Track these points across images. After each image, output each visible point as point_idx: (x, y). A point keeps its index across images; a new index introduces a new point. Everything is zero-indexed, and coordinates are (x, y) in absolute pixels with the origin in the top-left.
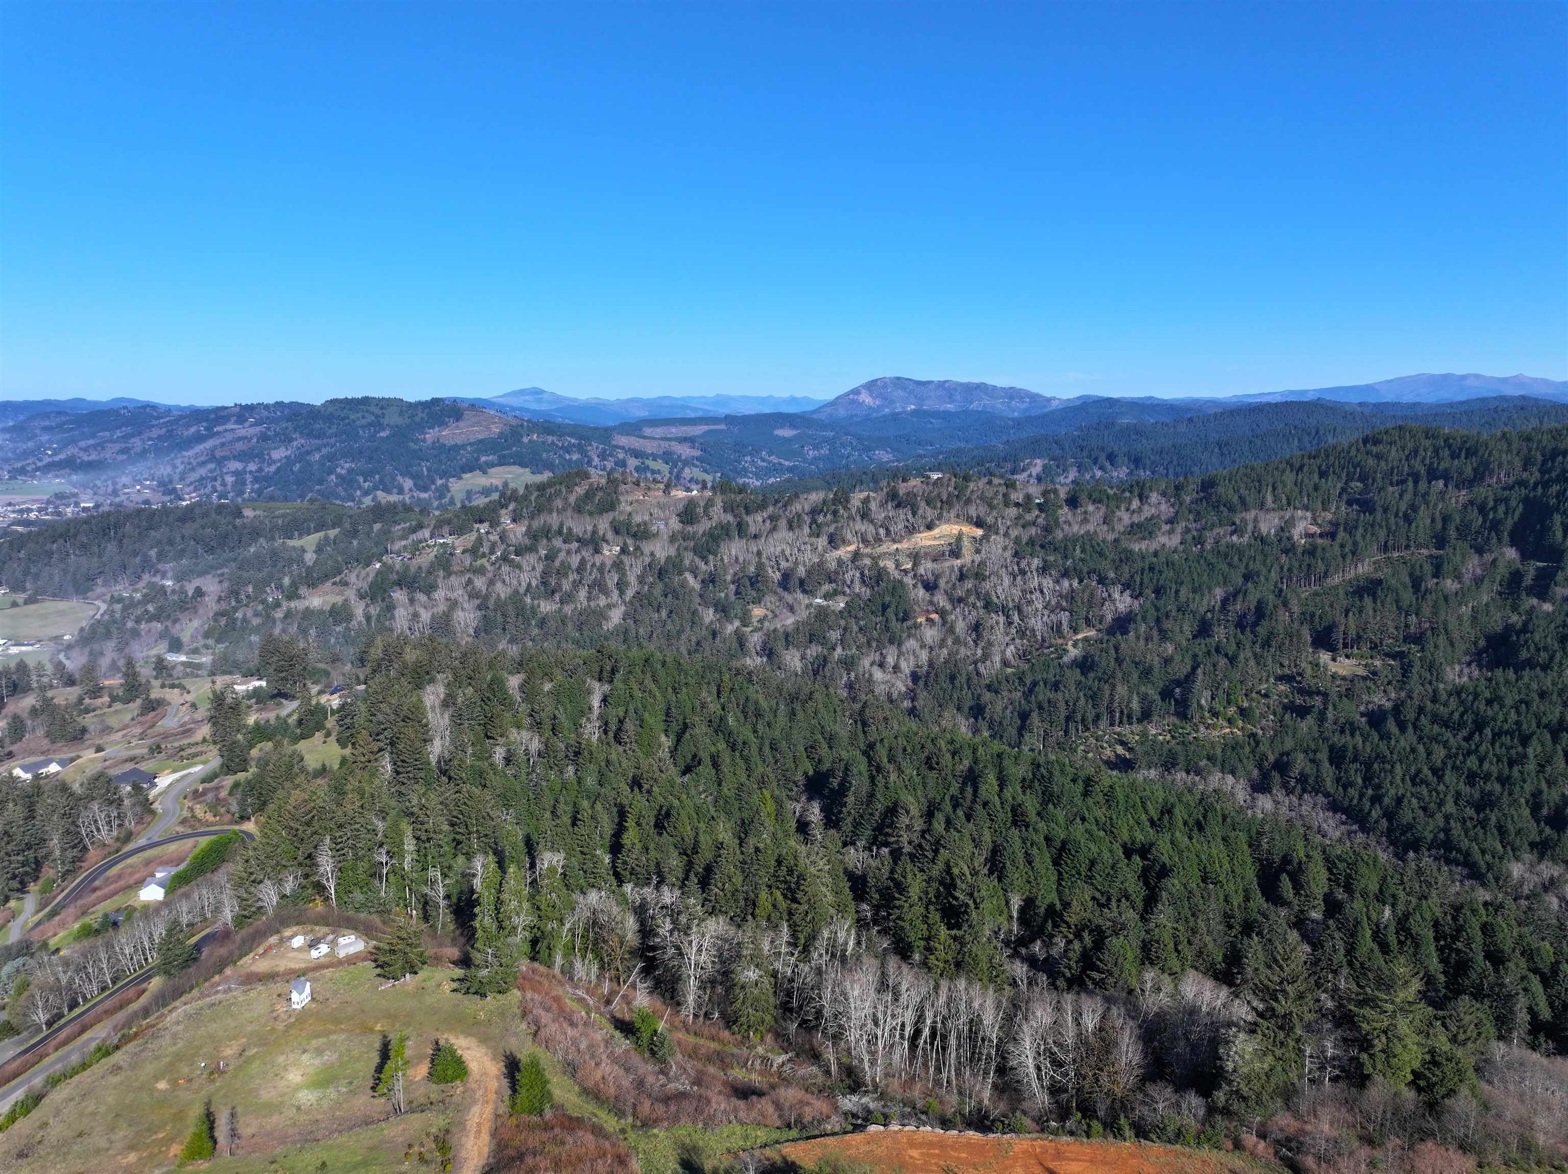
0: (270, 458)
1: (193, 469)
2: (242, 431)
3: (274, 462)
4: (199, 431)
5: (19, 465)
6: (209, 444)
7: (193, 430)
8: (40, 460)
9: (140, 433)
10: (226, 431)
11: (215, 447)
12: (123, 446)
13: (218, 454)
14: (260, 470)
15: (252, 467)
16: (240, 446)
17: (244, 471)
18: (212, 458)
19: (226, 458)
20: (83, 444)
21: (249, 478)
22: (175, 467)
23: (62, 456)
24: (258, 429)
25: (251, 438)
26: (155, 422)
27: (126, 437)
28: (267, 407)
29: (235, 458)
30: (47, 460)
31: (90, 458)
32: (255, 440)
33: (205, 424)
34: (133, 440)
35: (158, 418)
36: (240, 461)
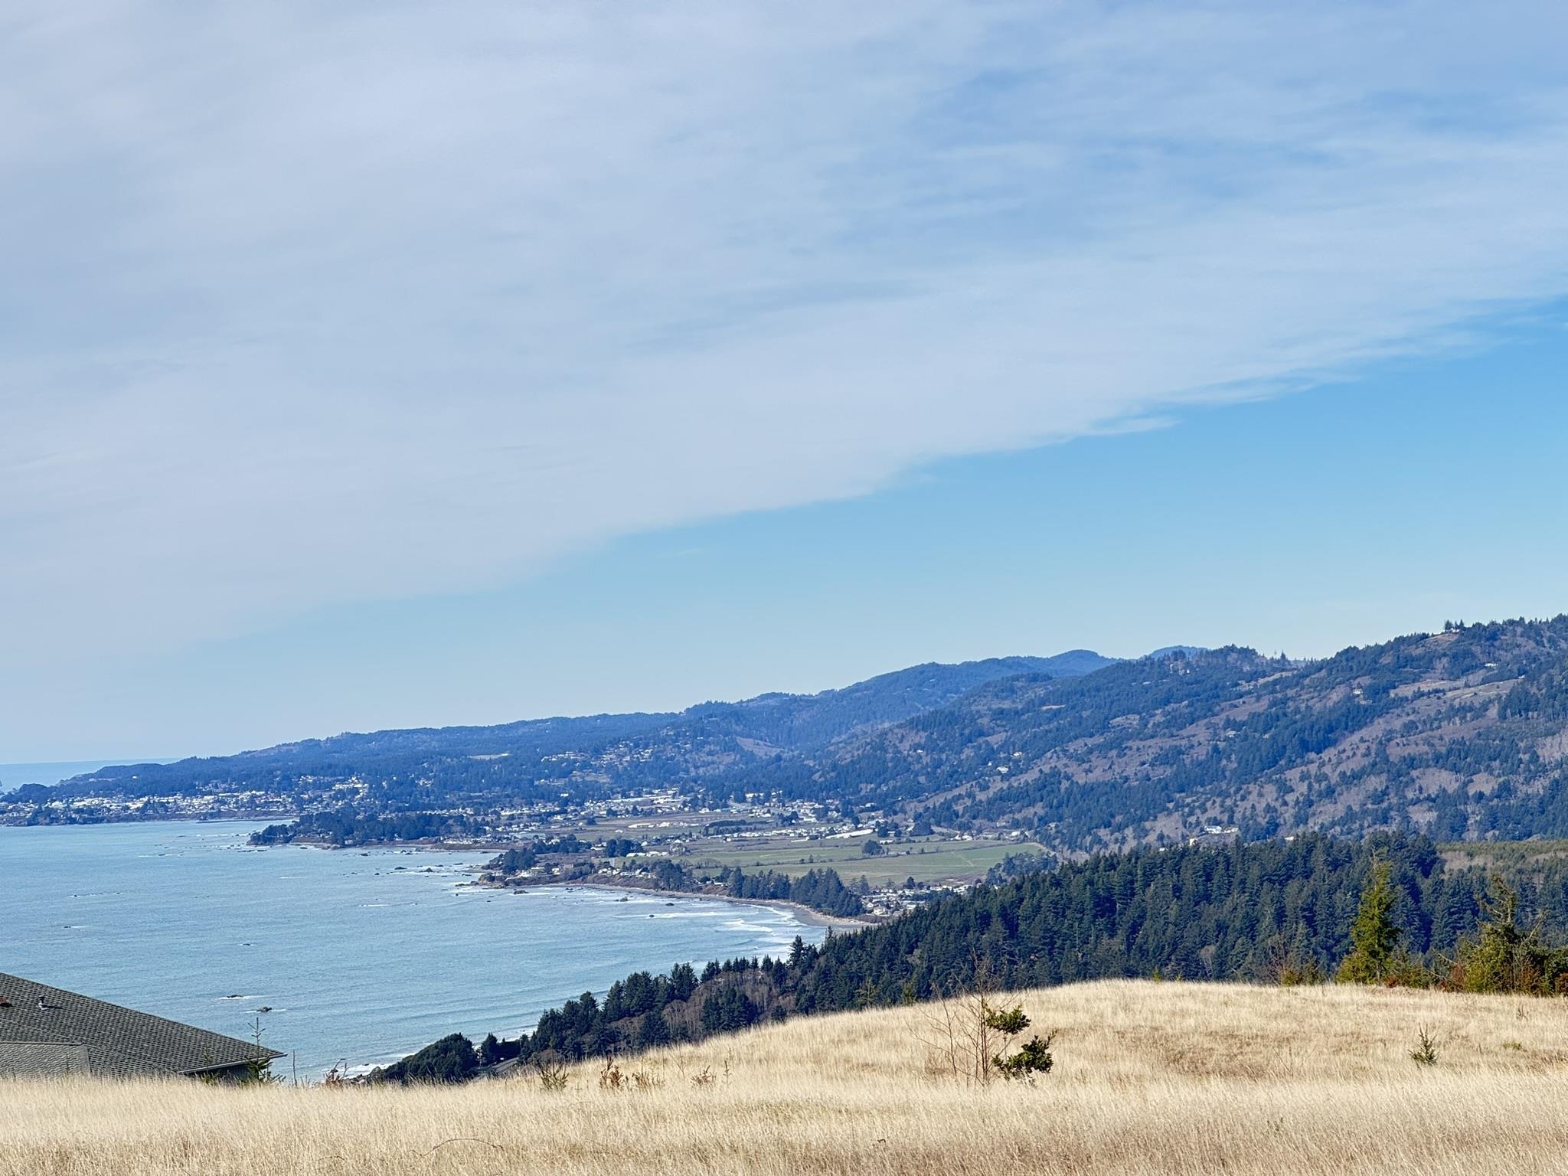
0: (1535, 758)
1: (1330, 792)
2: (1464, 692)
3: (1544, 770)
4: (1350, 698)
5: (939, 800)
6: (1376, 729)
7: (1336, 696)
8: (985, 788)
9: (1210, 712)
10: (1420, 695)
11: (1389, 736)
12: (1168, 743)
13: (1395, 752)
14: (1505, 790)
15: (1484, 784)
16: (1453, 730)
17: (1463, 796)
18: (1380, 762)
19: (1412, 762)
20: (1076, 746)
21: (1475, 814)
22: (1285, 789)
23: (1031, 776)
24: (1505, 687)
25: (1485, 707)
26: (1245, 686)
27: (1175, 723)
28: (1533, 630)
29: (1438, 761)
30: (997, 786)
31: (1092, 777)
32: (1493, 712)
33: (1366, 681)
34: (1190, 730)
35: (1253, 676)
36: (1455, 769)
